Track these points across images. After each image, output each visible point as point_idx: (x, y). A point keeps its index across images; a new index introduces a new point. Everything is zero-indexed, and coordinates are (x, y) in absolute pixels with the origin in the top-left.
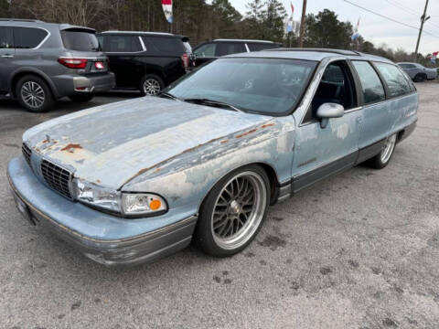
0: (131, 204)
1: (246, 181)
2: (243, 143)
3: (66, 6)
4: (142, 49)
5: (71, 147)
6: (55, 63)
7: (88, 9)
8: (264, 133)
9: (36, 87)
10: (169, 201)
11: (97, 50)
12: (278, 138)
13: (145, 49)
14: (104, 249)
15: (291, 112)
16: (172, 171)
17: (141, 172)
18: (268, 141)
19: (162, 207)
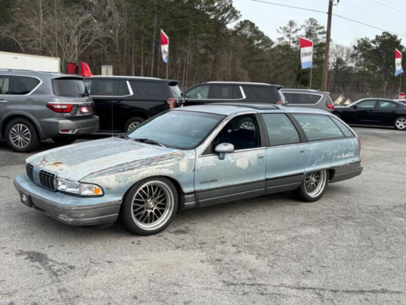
0: (85, 189)
1: (159, 188)
2: (154, 163)
3: (56, 33)
4: (129, 93)
5: (56, 164)
6: (44, 108)
7: (82, 37)
8: (170, 158)
9: (24, 128)
10: (105, 190)
11: (83, 96)
12: (180, 162)
13: (132, 93)
14: (68, 210)
15: (195, 148)
16: (107, 174)
17: (91, 174)
18: (173, 164)
19: (101, 193)
